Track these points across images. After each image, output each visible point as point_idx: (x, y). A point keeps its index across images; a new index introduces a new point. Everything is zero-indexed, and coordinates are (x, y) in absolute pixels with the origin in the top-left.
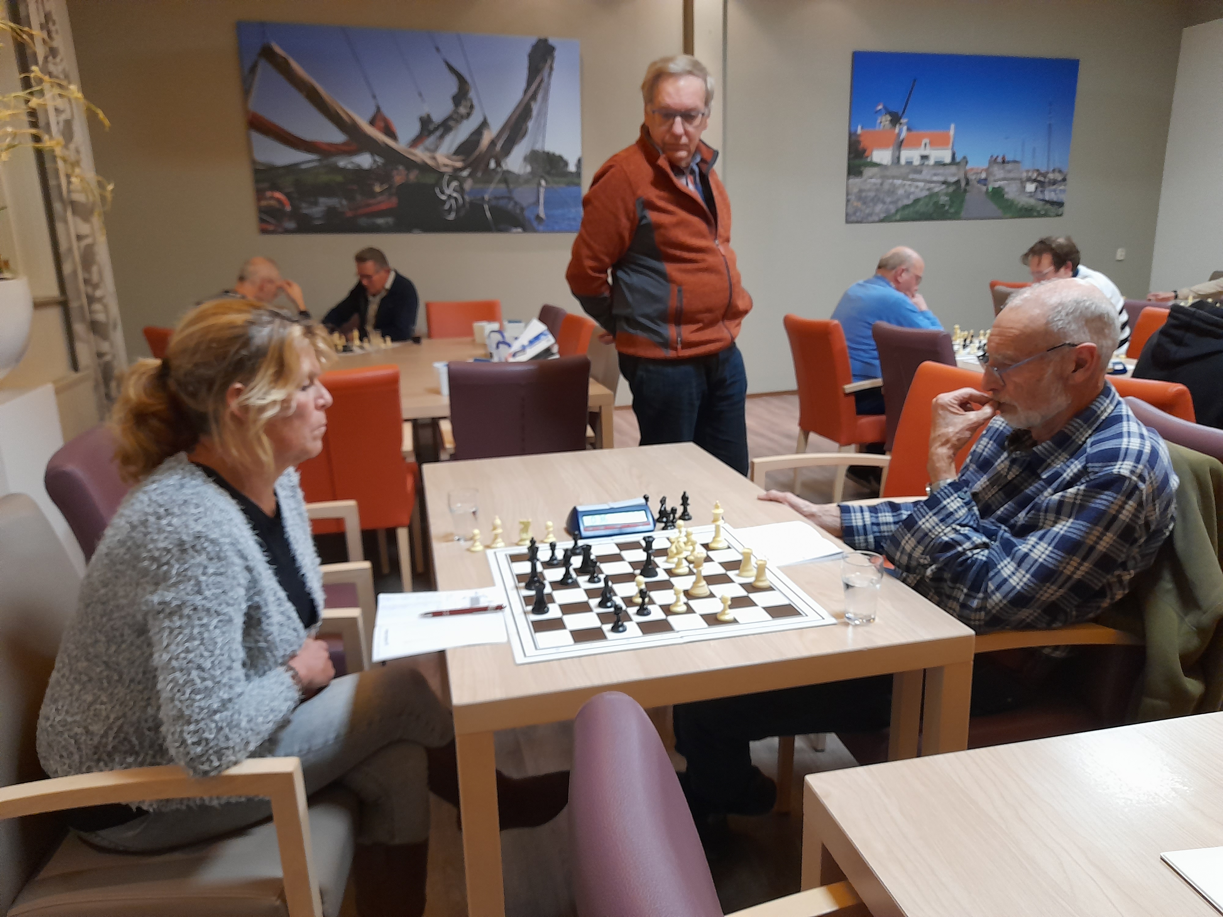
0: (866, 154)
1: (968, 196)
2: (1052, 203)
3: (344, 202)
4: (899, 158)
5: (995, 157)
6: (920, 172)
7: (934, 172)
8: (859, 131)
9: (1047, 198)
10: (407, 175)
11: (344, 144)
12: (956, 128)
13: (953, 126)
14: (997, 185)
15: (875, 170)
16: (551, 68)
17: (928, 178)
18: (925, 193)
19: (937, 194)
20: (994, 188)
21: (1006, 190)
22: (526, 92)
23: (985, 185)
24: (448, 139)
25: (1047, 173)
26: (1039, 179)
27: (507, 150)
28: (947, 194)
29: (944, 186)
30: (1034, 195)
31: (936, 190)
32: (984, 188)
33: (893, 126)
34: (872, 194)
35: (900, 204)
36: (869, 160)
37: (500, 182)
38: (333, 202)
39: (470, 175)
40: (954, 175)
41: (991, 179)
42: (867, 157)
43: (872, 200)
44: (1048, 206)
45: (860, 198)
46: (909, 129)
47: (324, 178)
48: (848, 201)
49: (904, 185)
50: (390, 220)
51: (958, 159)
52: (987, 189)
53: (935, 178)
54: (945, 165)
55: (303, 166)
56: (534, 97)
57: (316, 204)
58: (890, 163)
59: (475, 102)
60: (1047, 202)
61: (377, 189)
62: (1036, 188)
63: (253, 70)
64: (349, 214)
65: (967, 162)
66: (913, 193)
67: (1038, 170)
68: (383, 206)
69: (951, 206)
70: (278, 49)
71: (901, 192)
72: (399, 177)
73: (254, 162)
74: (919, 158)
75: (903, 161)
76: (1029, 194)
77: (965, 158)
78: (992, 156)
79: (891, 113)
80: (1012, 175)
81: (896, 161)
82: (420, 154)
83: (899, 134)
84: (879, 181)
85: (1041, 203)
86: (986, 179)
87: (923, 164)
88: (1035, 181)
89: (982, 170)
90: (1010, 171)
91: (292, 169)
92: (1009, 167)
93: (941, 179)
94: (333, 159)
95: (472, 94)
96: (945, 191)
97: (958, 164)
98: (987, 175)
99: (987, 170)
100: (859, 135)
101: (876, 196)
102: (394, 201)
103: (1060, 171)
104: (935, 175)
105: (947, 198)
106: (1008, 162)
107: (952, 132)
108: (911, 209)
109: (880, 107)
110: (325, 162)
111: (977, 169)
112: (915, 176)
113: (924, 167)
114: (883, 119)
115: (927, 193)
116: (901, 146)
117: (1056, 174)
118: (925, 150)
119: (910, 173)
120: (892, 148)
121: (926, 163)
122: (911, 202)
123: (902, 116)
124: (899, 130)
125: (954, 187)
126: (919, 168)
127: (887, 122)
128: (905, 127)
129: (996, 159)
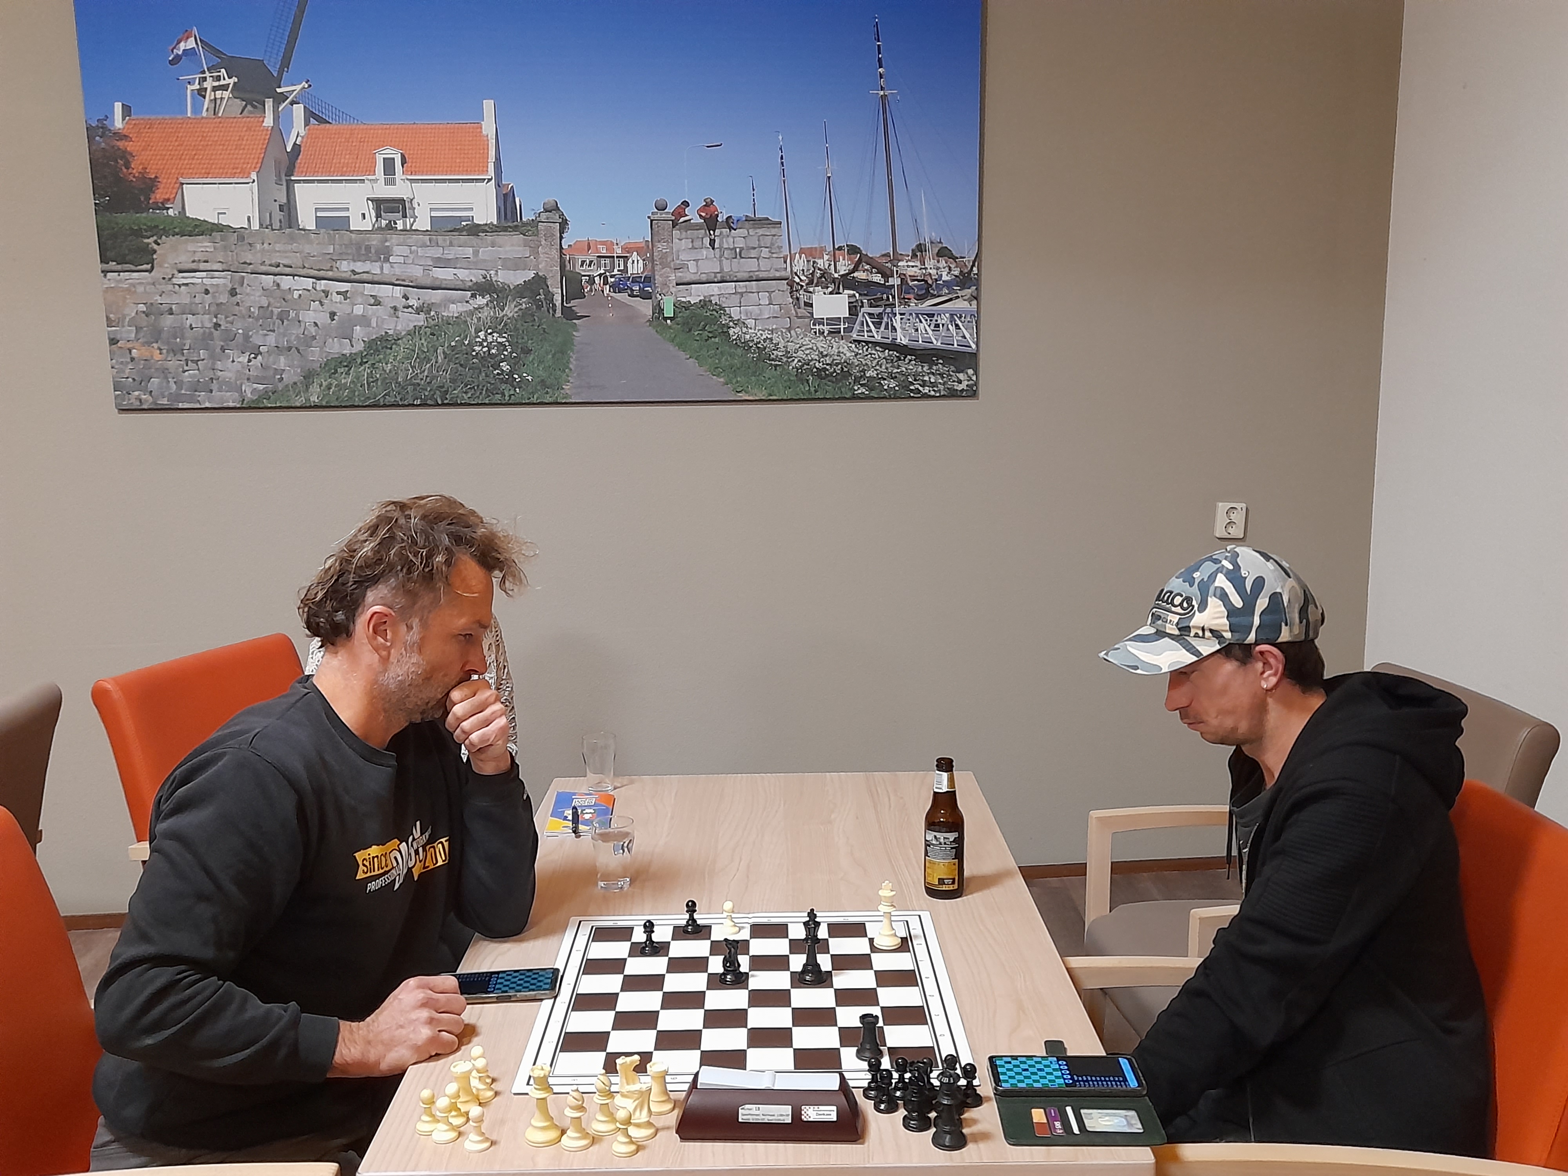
0: (158, 196)
1: (581, 332)
2: (927, 355)
4: (289, 209)
5: (670, 209)
6: (384, 255)
7: (437, 252)
8: (118, 123)
9: (902, 339)
13: (488, 106)
14: (695, 295)
15: (202, 246)
17: (417, 272)
18: (409, 321)
19: (459, 321)
20: (679, 306)
21: (735, 313)
23: (646, 296)
25: (896, 258)
26: (860, 275)
28: (497, 325)
29: (481, 301)
30: (849, 330)
31: (454, 310)
32: (645, 308)
33: (249, 102)
34: (201, 322)
35: (315, 355)
36: (171, 212)
40: (517, 264)
41: (665, 276)
42: (163, 206)
43: (205, 339)
44: (909, 366)
45: (156, 335)
46: (310, 115)
48: (113, 341)
49: (326, 293)
51: (528, 216)
52: (659, 309)
53: (444, 274)
54: (475, 230)
58: (255, 226)
60: (904, 351)
62: (853, 309)
65: (564, 224)
66: (364, 321)
67: (853, 250)
69: (515, 364)
71: (314, 315)
74: (371, 210)
75: (306, 219)
76: (826, 329)
77: (552, 208)
78: (661, 207)
79: (232, 65)
80: (750, 265)
81: (278, 215)
83: (278, 133)
84: (222, 281)
85: (878, 353)
86: (648, 280)
87: (391, 227)
88: (846, 282)
89: (628, 249)
90: (738, 254)
92: (737, 238)
93: (465, 275)
96: (486, 313)
97: (529, 229)
98: (650, 261)
99: (647, 251)
100: (120, 136)
101: (217, 326)
103: (943, 253)
104: (442, 263)
105: (499, 339)
106: (729, 223)
107: (489, 127)
108: (365, 370)
109: (191, 44)
111: (609, 245)
112: (359, 267)
113: (394, 239)
114: (209, 84)
115: (420, 320)
116: (290, 172)
117: (930, 263)
118: (390, 182)
119: (342, 256)
120: (254, 176)
121: (400, 226)
122: (359, 347)
123: (281, 73)
124: (276, 118)
125: (524, 303)
126: (375, 240)
127: (226, 94)
128: (298, 111)
129: (680, 212)
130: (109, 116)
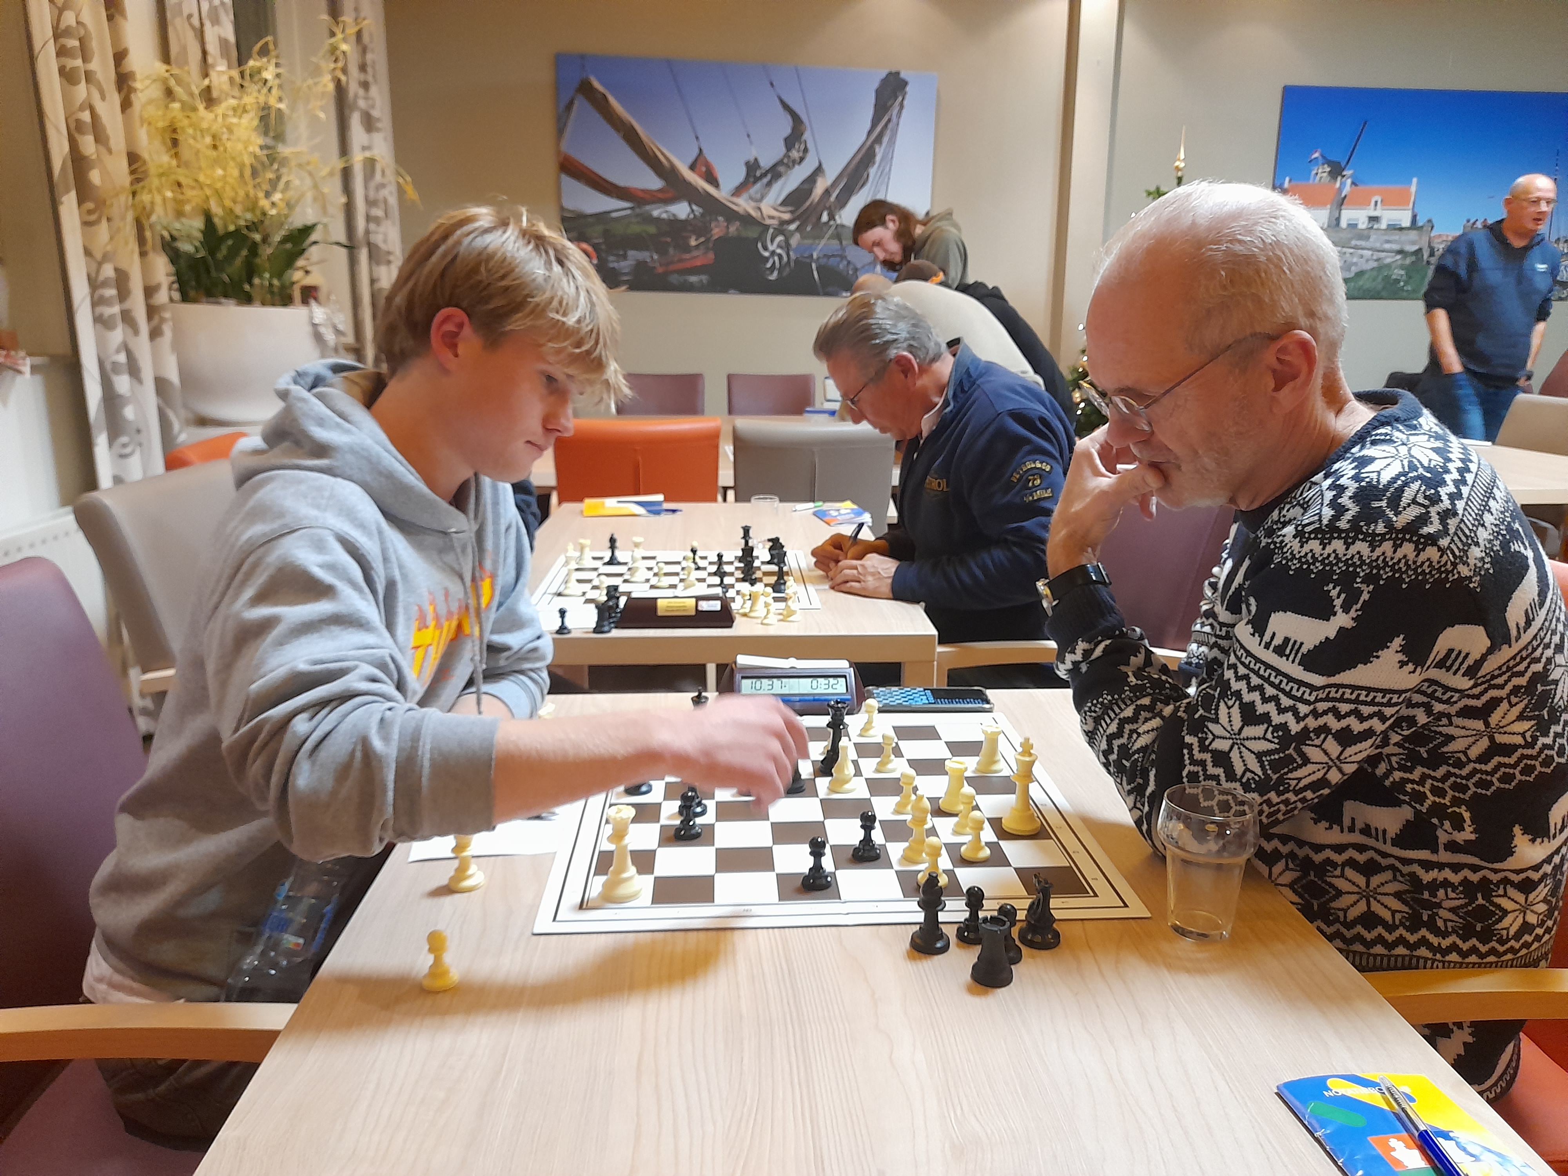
3: (656, 257)
4: (1338, 220)
5: (1472, 221)
6: (1368, 238)
7: (1386, 238)
8: (1286, 185)
10: (727, 227)
11: (660, 191)
12: (1418, 183)
13: (1415, 180)
16: (902, 106)
17: (1378, 245)
18: (1372, 265)
19: (1388, 266)
22: (870, 133)
24: (777, 186)
27: (843, 201)
28: (1402, 267)
29: (1399, 257)
31: (1388, 261)
33: (1333, 179)
37: (831, 237)
38: (644, 256)
39: (797, 229)
40: (1413, 242)
46: (1354, 183)
47: (636, 229)
50: (704, 278)
51: (1420, 224)
53: (1387, 246)
54: (1401, 229)
55: (614, 215)
56: (879, 140)
57: (625, 257)
59: (810, 145)
61: (693, 242)
63: (569, 107)
64: (660, 270)
65: (1432, 227)
66: (1356, 264)
68: (698, 263)
69: (1406, 283)
70: (596, 84)
72: (718, 230)
73: (562, 209)
74: (1366, 220)
75: (1344, 224)
77: (1430, 221)
78: (1468, 221)
79: (1329, 163)
81: (1334, 222)
82: (743, 204)
83: (1340, 190)
87: (1372, 228)
91: (602, 217)
93: (1396, 247)
94: (648, 208)
95: (807, 136)
96: (1399, 262)
97: (1420, 229)
102: (711, 256)
104: (1388, 242)
105: (1403, 272)
107: (1413, 189)
109: (1316, 155)
110: (638, 211)
111: (1447, 236)
112: (1359, 243)
113: (1372, 232)
114: (1320, 171)
115: (1375, 264)
116: (1342, 204)
117: (1561, 245)
118: (1375, 209)
119: (1352, 239)
120: (1329, 206)
121: (1375, 227)
122: (1352, 275)
123: (1345, 166)
124: (1341, 184)
125: (1413, 258)
126: (1366, 232)
127: (1325, 175)
128: (1349, 181)
129: (1474, 223)
130: (1283, 183)
